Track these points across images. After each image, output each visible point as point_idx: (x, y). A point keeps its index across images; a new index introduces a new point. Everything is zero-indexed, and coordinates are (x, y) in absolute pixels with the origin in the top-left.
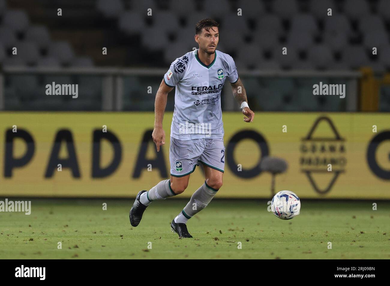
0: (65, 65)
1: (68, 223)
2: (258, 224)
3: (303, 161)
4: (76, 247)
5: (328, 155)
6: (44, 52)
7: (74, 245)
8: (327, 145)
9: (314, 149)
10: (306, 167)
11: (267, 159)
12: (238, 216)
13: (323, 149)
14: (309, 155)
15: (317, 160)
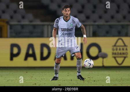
0: (31, 21)
1: (32, 76)
2: (98, 75)
3: (113, 54)
4: (36, 84)
5: (122, 51)
6: (23, 17)
7: (35, 83)
8: (121, 48)
9: (117, 49)
10: (114, 56)
11: (101, 53)
12: (91, 73)
13: (120, 49)
14: (115, 51)
15: (118, 53)
